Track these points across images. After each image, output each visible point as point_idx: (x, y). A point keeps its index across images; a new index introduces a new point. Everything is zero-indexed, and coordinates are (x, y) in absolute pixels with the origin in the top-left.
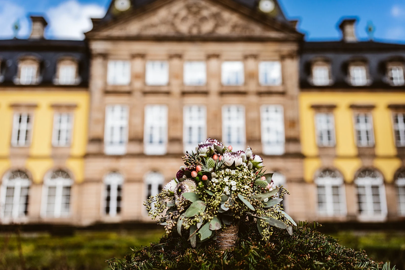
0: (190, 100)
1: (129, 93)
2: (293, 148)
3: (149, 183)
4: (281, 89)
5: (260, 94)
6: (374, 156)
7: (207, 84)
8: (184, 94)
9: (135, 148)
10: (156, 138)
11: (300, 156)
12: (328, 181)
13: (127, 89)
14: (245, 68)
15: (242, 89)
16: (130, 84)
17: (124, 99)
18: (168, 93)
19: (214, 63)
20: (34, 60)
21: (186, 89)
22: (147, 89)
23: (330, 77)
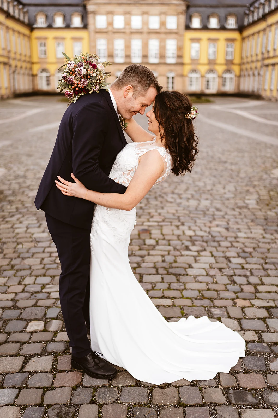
0: (134, 36)
1: (106, 32)
2: (180, 60)
3: (117, 76)
4: (176, 31)
5: (166, 33)
6: (215, 64)
7: (142, 28)
8: (132, 33)
9: (110, 60)
10: (120, 55)
11: (182, 64)
12: (194, 75)
13: (105, 30)
14: (160, 19)
15: (158, 31)
16: (107, 28)
17: (105, 35)
18: (124, 33)
19: (145, 16)
20: (61, 14)
21: (133, 31)
22: (115, 31)
23: (200, 24)
